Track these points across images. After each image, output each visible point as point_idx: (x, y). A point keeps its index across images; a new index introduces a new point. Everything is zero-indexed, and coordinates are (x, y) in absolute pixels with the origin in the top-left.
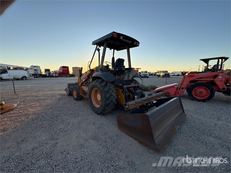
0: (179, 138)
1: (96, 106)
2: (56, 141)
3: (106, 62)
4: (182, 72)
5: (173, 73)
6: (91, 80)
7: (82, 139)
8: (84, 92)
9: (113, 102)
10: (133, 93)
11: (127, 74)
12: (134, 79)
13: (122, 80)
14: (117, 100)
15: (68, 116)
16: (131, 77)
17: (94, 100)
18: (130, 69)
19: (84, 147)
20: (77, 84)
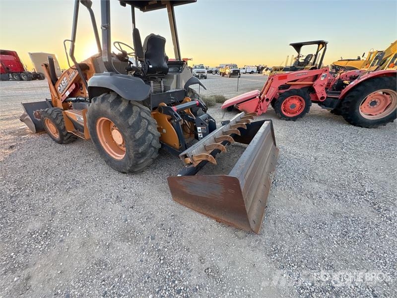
0: (276, 194)
1: (114, 157)
2: (25, 273)
3: (118, 43)
4: (258, 67)
5: (244, 69)
6: (87, 92)
7: (98, 247)
8: (76, 125)
9: (153, 145)
10: (192, 121)
11: (175, 76)
12: (190, 87)
13: (164, 91)
14: (162, 140)
15: (48, 192)
16: (183, 84)
17: (107, 144)
18: (179, 64)
19: (106, 265)
20: (51, 102)
